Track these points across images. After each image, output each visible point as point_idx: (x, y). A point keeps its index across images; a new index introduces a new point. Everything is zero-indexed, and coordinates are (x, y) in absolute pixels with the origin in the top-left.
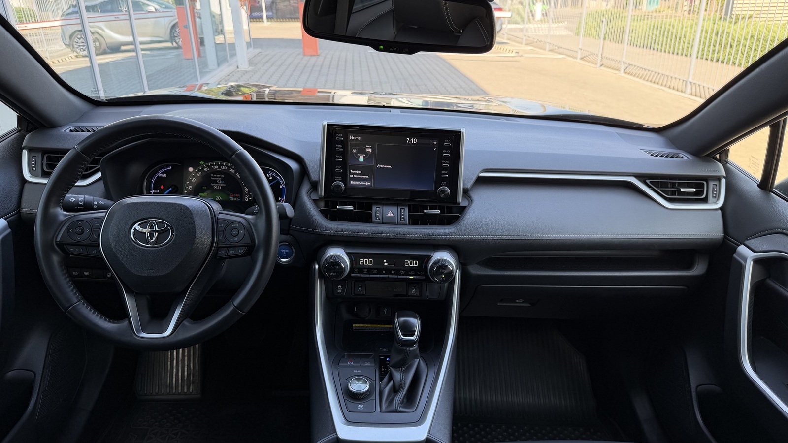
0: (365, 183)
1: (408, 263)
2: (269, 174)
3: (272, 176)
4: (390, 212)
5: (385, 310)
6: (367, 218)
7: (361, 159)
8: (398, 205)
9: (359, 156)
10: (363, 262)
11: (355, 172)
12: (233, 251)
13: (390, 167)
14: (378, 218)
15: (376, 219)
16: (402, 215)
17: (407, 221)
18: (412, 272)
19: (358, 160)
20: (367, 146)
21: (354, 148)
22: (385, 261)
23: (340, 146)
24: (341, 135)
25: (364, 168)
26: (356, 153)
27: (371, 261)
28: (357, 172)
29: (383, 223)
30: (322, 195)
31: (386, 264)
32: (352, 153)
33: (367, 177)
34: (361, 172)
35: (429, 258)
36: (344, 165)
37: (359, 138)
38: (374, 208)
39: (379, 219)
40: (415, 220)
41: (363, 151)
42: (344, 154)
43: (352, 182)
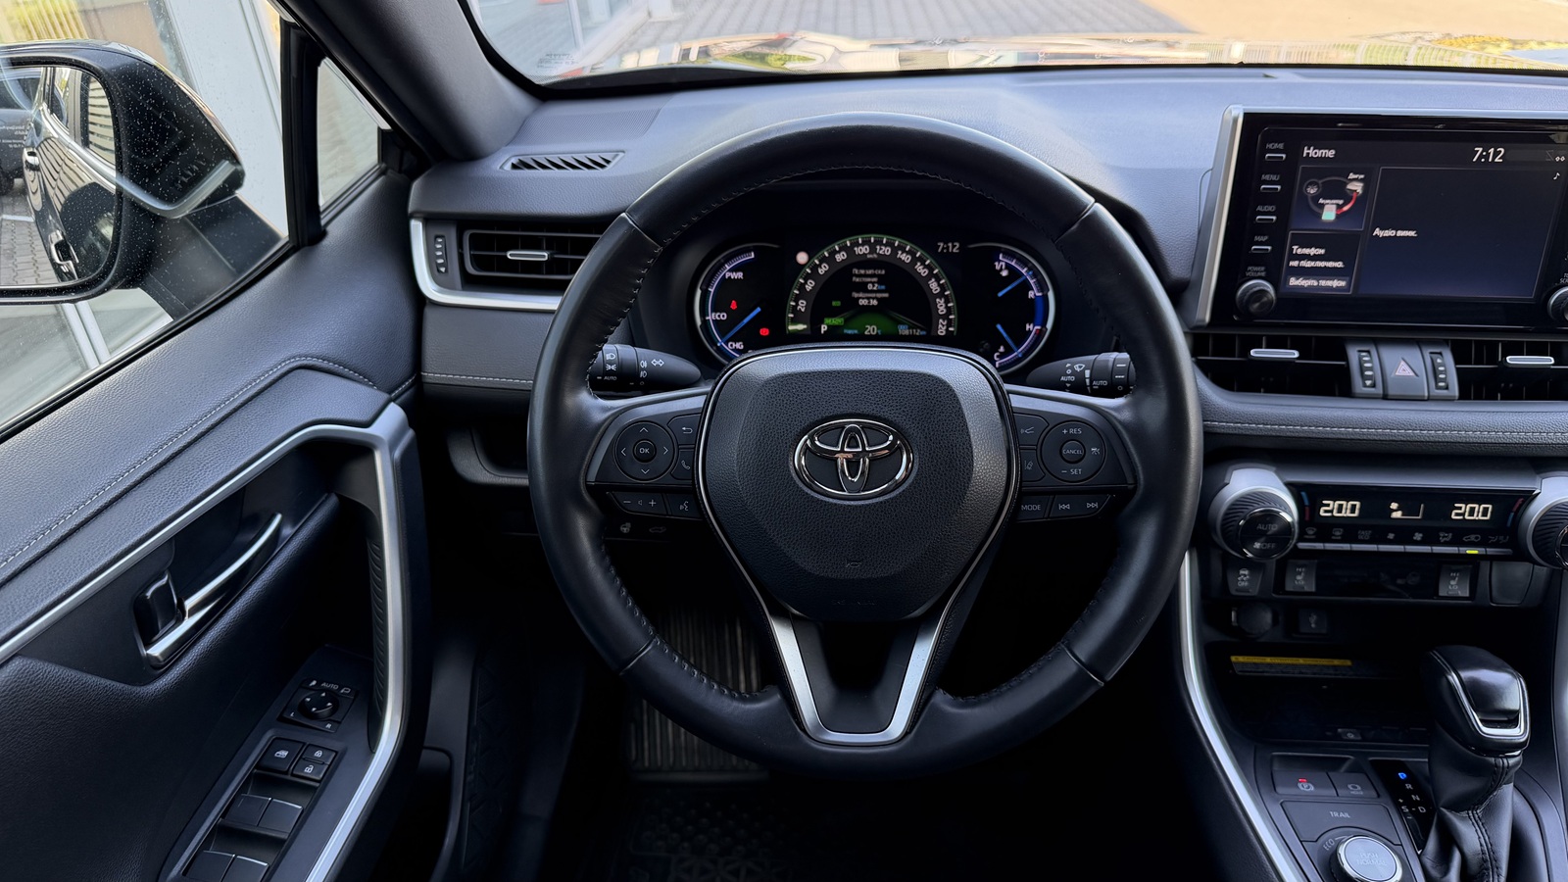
0: (1329, 283)
1: (1462, 511)
2: (999, 261)
3: (1008, 267)
4: (1404, 365)
5: (1313, 619)
6: (1338, 384)
7: (1329, 214)
8: (1419, 343)
9: (1322, 206)
10: (1330, 508)
11: (1306, 251)
12: (1068, 506)
13: (1412, 233)
14: (1368, 383)
15: (1365, 386)
16: (1441, 372)
17: (1455, 390)
18: (1473, 537)
19: (1319, 216)
20: (1352, 176)
21: (1311, 184)
22: (1394, 506)
23: (1274, 178)
24: (1281, 146)
25: (1334, 242)
26: (1316, 198)
27: (1354, 506)
28: (1313, 251)
29: (1385, 397)
30: (1204, 320)
31: (1398, 515)
32: (1304, 196)
33: (1339, 264)
34: (1322, 251)
35: (1529, 497)
36: (1278, 235)
37: (1331, 153)
38: (1353, 353)
39: (1374, 386)
40: (1477, 387)
41: (1337, 191)
42: (1283, 202)
43: (1293, 282)
